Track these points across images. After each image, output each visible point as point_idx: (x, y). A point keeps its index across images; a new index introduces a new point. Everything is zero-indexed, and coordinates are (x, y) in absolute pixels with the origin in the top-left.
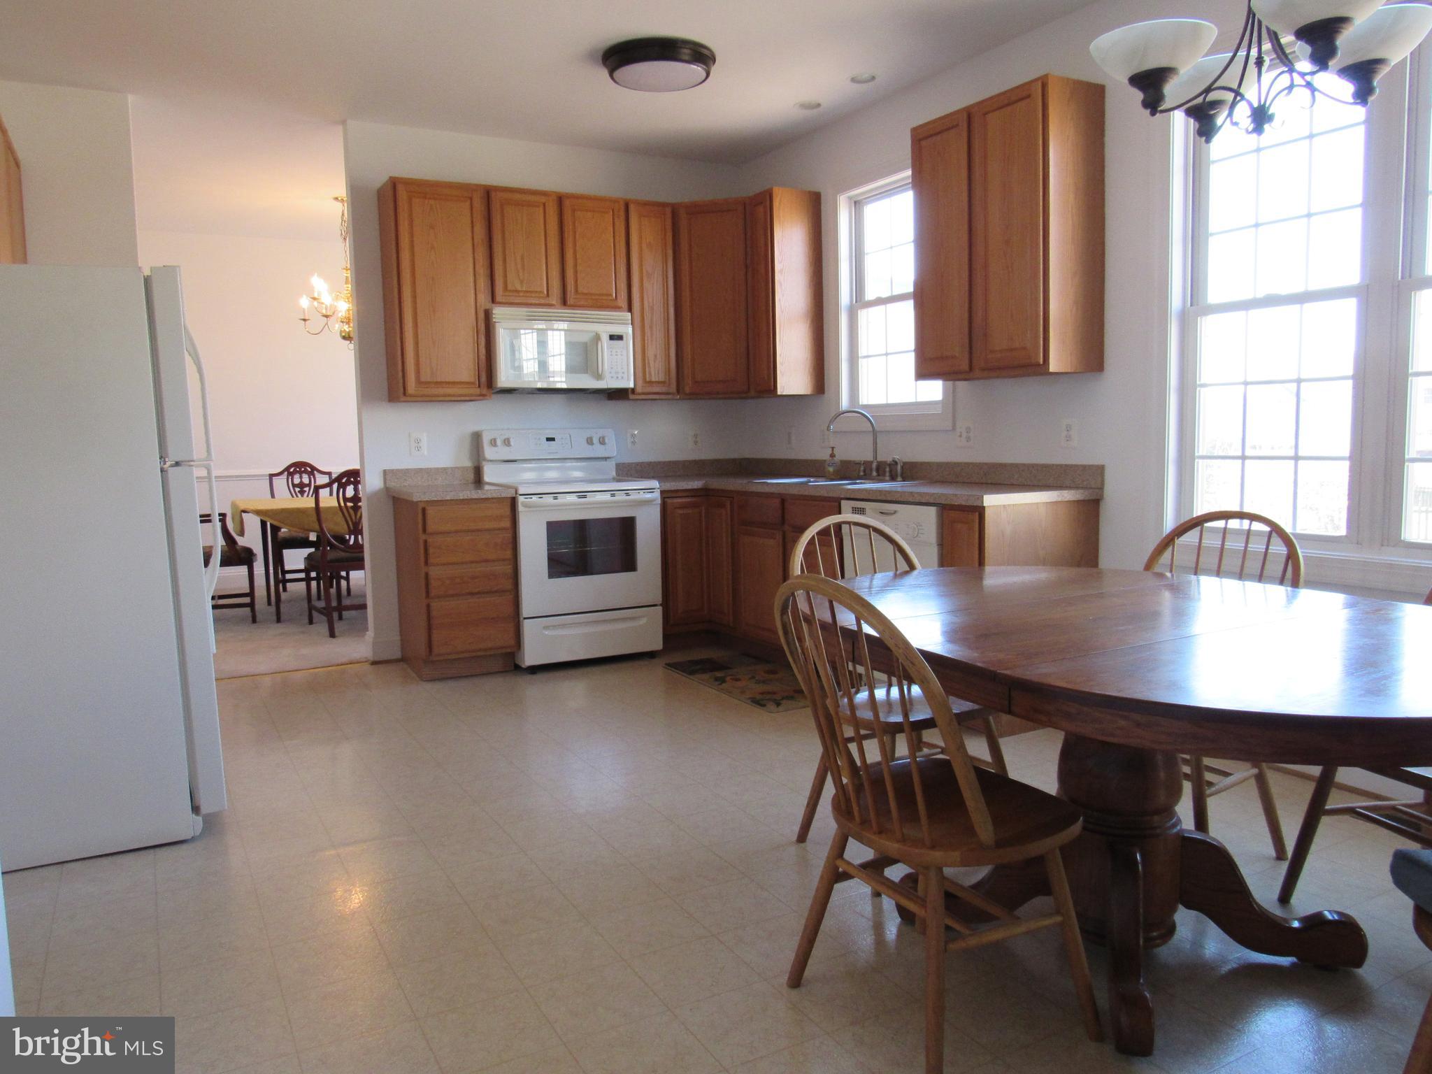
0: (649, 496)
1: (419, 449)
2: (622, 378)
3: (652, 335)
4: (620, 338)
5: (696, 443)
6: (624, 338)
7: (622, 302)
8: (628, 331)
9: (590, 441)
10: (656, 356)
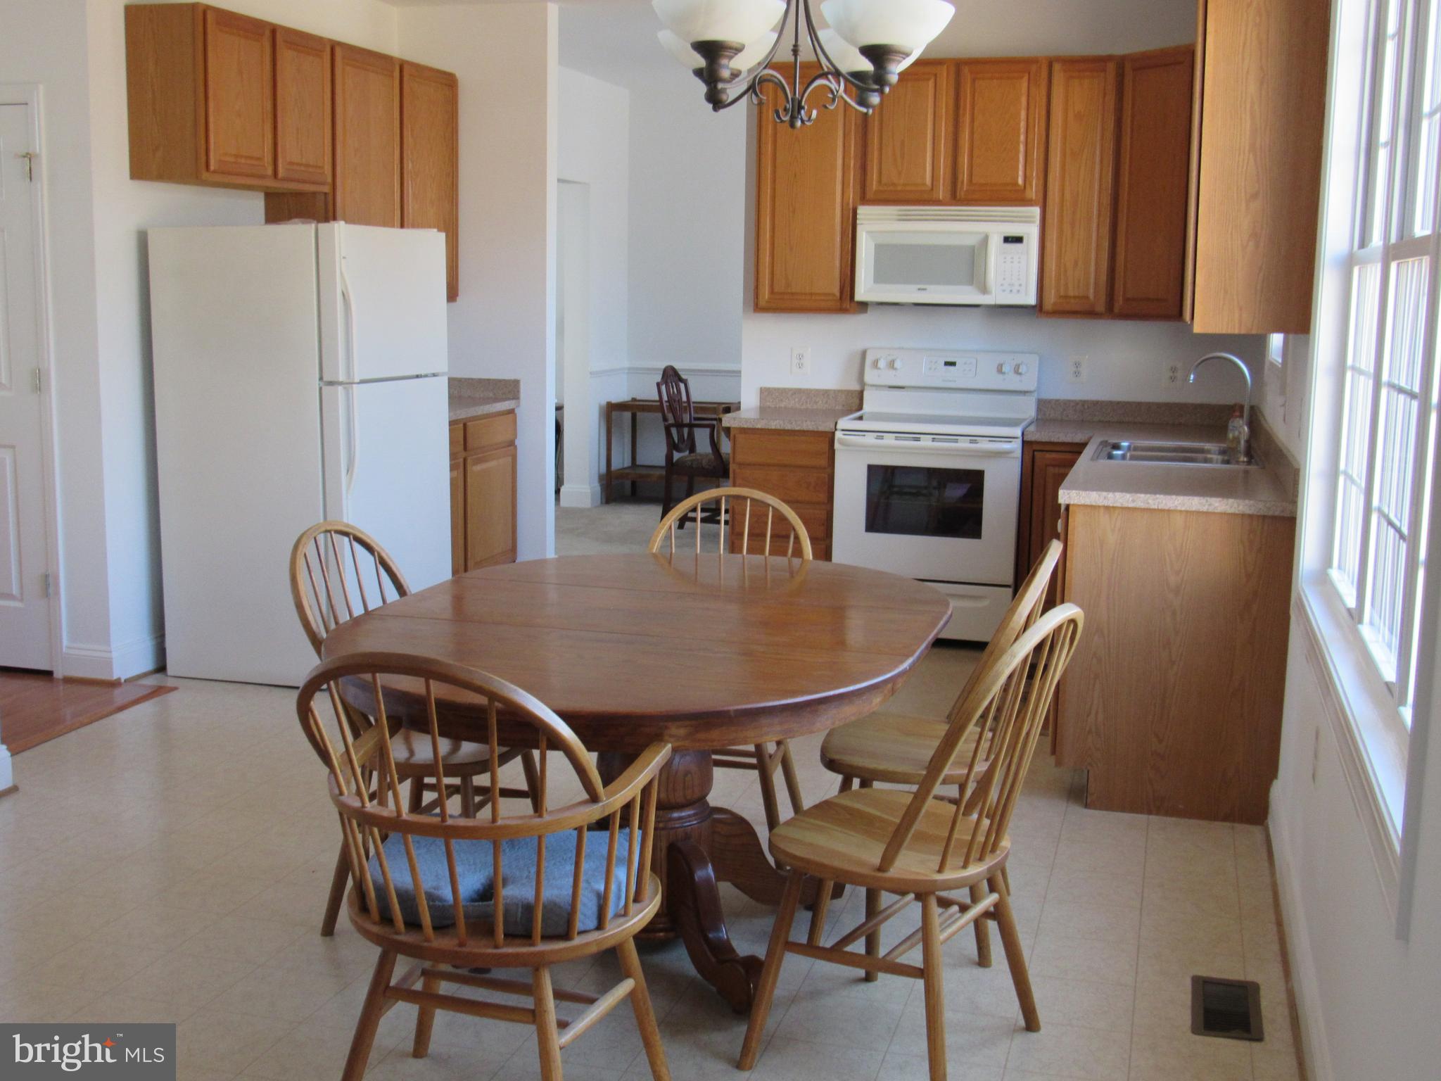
0: (1006, 446)
1: (800, 366)
2: (1018, 291)
3: (1073, 234)
4: (1019, 240)
5: (1173, 379)
6: (1025, 240)
7: (1032, 193)
8: (1032, 232)
9: (1000, 370)
10: (1076, 263)
